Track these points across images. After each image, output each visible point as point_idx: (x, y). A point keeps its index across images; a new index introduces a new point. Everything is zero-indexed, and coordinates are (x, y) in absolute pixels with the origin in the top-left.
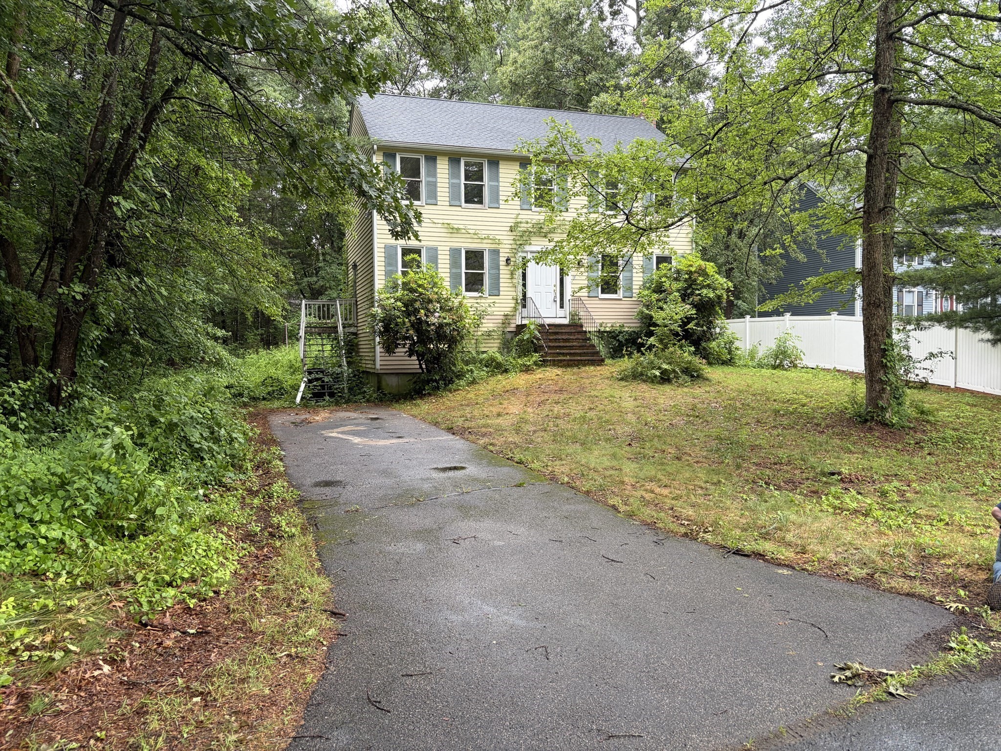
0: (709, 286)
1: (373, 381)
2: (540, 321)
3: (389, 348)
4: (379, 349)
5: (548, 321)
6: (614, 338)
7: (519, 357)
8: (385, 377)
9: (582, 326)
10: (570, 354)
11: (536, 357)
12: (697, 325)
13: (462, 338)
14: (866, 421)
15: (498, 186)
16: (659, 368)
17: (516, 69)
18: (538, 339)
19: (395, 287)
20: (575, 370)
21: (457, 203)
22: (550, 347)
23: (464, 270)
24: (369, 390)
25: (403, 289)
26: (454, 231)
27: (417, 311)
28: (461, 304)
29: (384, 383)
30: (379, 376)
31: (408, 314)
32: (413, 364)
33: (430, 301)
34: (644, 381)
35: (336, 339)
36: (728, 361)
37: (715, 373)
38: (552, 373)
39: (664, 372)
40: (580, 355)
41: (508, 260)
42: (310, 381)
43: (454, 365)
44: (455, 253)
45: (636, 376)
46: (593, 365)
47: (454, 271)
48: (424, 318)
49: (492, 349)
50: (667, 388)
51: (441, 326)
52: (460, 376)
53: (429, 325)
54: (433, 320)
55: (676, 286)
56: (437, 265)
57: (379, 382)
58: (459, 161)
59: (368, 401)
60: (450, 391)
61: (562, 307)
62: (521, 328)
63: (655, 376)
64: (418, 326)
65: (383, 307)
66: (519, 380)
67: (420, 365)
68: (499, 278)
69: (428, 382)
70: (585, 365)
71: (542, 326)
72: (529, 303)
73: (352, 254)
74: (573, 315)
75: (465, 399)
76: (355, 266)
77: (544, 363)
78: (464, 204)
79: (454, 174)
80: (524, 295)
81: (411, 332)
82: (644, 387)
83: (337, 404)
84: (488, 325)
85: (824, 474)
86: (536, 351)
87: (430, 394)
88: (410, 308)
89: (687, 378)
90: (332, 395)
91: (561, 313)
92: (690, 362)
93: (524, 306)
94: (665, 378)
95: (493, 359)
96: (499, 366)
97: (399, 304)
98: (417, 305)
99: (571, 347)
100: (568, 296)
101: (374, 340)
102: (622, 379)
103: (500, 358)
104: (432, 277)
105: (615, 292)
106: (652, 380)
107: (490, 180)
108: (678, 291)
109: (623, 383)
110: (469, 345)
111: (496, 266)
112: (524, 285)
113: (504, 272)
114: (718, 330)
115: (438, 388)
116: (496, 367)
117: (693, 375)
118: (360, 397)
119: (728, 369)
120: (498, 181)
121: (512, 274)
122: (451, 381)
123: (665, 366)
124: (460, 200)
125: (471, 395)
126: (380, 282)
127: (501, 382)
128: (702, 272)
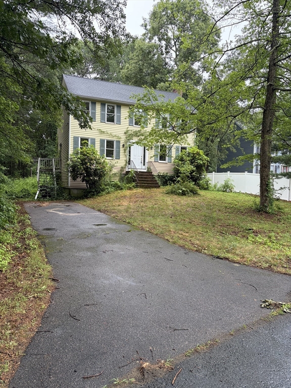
0: (200, 159)
1: (67, 191)
2: (136, 170)
3: (74, 178)
4: (70, 178)
5: (139, 170)
6: (164, 178)
7: (127, 184)
8: (72, 190)
9: (152, 173)
10: (147, 183)
11: (134, 184)
12: (196, 174)
13: (104, 175)
14: (260, 211)
15: (120, 116)
16: (182, 190)
17: (128, 71)
18: (135, 177)
19: (77, 154)
20: (149, 189)
21: (104, 121)
22: (139, 180)
23: (105, 148)
24: (65, 195)
25: (81, 154)
26: (102, 132)
27: (86, 163)
28: (104, 161)
29: (71, 193)
30: (69, 189)
31: (82, 164)
32: (84, 185)
33: (92, 160)
34: (176, 194)
35: (52, 174)
36: (206, 188)
37: (202, 192)
38: (140, 190)
39: (183, 191)
40: (151, 184)
41: (123, 145)
42: (41, 191)
43: (101, 186)
44: (102, 141)
45: (173, 192)
46: (156, 188)
47: (102, 148)
48: (89, 166)
49: (116, 180)
50: (184, 197)
51: (96, 170)
52: (103, 190)
53: (91, 169)
54: (93, 167)
55: (188, 158)
56: (95, 145)
57: (70, 192)
58: (105, 105)
59: (65, 199)
60: (99, 196)
61: (144, 165)
62: (128, 172)
63: (180, 193)
64: (87, 169)
65: (72, 161)
66: (127, 193)
67: (87, 185)
68: (119, 152)
69: (90, 192)
70: (152, 188)
71: (137, 172)
72: (131, 162)
73: (60, 140)
74: (148, 168)
75: (105, 199)
76: (61, 145)
77: (137, 187)
78: (106, 122)
79: (103, 110)
80: (130, 159)
81: (84, 172)
82: (176, 196)
83: (52, 200)
84: (115, 171)
85: (247, 230)
86: (134, 182)
87: (90, 197)
88: (83, 162)
89: (192, 194)
90: (50, 196)
91: (144, 167)
92: (193, 188)
93: (129, 164)
94: (184, 194)
95: (116, 184)
96: (119, 187)
97: (79, 160)
98: (86, 161)
99: (147, 181)
100: (147, 160)
101: (68, 175)
102: (167, 193)
103: (119, 184)
104: (93, 150)
105: (165, 160)
106: (179, 194)
107: (117, 113)
108: (189, 160)
109: (168, 195)
110: (107, 179)
111: (118, 147)
112: (130, 156)
113: (122, 150)
114: (203, 176)
115: (94, 195)
116: (118, 187)
117: (194, 193)
118: (61, 197)
119: (207, 191)
120: (120, 114)
121: (125, 151)
122: (99, 192)
123: (184, 189)
124: (105, 120)
125: (108, 198)
126: (71, 151)
127: (120, 193)
128: (198, 154)
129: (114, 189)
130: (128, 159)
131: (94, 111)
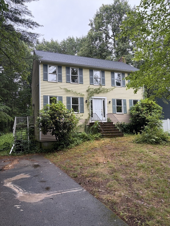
1: (39, 144)
3: (45, 132)
4: (41, 133)
8: (43, 143)
9: (112, 123)
10: (111, 133)
20: (114, 138)
23: (71, 104)
24: (37, 148)
26: (68, 91)
28: (72, 115)
29: (42, 145)
31: (52, 119)
32: (54, 138)
33: (60, 114)
34: (149, 143)
40: (115, 133)
41: (86, 101)
42: (16, 145)
44: (68, 99)
45: (144, 141)
46: (120, 136)
47: (68, 104)
48: (58, 120)
49: (82, 131)
51: (65, 123)
54: (61, 121)
58: (69, 68)
62: (92, 124)
64: (56, 123)
65: (42, 116)
68: (83, 107)
70: (117, 137)
72: (94, 115)
73: (33, 102)
74: (108, 119)
75: (76, 153)
77: (102, 137)
79: (68, 72)
81: (53, 126)
86: (99, 132)
89: (165, 142)
91: (104, 119)
93: (92, 117)
96: (86, 138)
97: (48, 115)
99: (111, 130)
100: (106, 113)
101: (39, 129)
102: (138, 143)
105: (121, 112)
109: (140, 145)
113: (85, 105)
120: (82, 75)
121: (88, 106)
122: (68, 145)
124: (70, 81)
127: (88, 144)
128: (152, 104)
129: (82, 140)
130: (91, 113)
131: (61, 74)
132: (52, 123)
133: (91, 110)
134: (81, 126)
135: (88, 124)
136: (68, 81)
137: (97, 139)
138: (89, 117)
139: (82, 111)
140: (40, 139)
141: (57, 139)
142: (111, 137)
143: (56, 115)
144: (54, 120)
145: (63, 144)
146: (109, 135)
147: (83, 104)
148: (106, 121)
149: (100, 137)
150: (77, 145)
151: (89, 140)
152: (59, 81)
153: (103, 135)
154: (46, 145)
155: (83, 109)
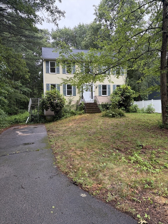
7: (79, 111)
8: (47, 116)
9: (97, 103)
13: (63, 106)
14: (162, 128)
23: (66, 90)
32: (53, 113)
40: (95, 110)
44: (64, 85)
46: (98, 113)
50: (113, 119)
51: (57, 103)
53: (54, 103)
57: (45, 118)
60: (60, 120)
64: (51, 103)
66: (78, 117)
70: (96, 113)
74: (95, 101)
77: (85, 113)
78: (66, 73)
81: (49, 105)
82: (108, 118)
83: (35, 123)
85: (137, 146)
91: (92, 100)
93: (82, 98)
94: (113, 116)
95: (72, 112)
99: (93, 109)
100: (94, 96)
118: (41, 121)
119: (135, 114)
120: (75, 67)
121: (79, 90)
123: (113, 113)
126: (45, 93)
129: (71, 115)
130: (81, 96)
131: (58, 67)
132: (48, 103)
133: (81, 94)
134: (73, 106)
135: (79, 104)
136: (64, 72)
137: (80, 114)
138: (80, 99)
139: (75, 95)
140: (45, 114)
141: (55, 114)
142: (92, 113)
143: (51, 98)
144: (50, 101)
145: (57, 117)
146: (90, 112)
147: (76, 89)
148: (93, 102)
149: (83, 113)
150: (66, 118)
151: (75, 115)
152: (57, 73)
153: (85, 112)
154: (49, 118)
155: (76, 93)
